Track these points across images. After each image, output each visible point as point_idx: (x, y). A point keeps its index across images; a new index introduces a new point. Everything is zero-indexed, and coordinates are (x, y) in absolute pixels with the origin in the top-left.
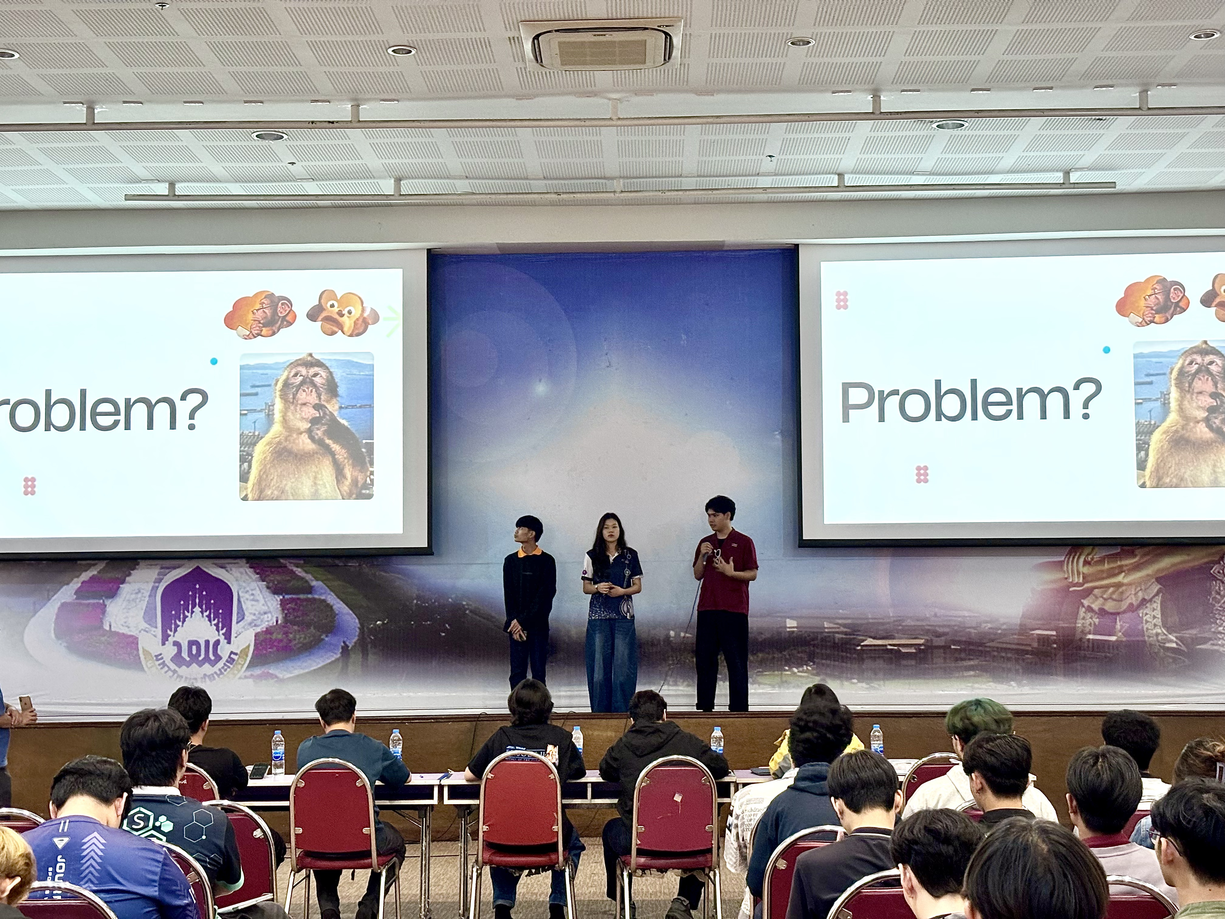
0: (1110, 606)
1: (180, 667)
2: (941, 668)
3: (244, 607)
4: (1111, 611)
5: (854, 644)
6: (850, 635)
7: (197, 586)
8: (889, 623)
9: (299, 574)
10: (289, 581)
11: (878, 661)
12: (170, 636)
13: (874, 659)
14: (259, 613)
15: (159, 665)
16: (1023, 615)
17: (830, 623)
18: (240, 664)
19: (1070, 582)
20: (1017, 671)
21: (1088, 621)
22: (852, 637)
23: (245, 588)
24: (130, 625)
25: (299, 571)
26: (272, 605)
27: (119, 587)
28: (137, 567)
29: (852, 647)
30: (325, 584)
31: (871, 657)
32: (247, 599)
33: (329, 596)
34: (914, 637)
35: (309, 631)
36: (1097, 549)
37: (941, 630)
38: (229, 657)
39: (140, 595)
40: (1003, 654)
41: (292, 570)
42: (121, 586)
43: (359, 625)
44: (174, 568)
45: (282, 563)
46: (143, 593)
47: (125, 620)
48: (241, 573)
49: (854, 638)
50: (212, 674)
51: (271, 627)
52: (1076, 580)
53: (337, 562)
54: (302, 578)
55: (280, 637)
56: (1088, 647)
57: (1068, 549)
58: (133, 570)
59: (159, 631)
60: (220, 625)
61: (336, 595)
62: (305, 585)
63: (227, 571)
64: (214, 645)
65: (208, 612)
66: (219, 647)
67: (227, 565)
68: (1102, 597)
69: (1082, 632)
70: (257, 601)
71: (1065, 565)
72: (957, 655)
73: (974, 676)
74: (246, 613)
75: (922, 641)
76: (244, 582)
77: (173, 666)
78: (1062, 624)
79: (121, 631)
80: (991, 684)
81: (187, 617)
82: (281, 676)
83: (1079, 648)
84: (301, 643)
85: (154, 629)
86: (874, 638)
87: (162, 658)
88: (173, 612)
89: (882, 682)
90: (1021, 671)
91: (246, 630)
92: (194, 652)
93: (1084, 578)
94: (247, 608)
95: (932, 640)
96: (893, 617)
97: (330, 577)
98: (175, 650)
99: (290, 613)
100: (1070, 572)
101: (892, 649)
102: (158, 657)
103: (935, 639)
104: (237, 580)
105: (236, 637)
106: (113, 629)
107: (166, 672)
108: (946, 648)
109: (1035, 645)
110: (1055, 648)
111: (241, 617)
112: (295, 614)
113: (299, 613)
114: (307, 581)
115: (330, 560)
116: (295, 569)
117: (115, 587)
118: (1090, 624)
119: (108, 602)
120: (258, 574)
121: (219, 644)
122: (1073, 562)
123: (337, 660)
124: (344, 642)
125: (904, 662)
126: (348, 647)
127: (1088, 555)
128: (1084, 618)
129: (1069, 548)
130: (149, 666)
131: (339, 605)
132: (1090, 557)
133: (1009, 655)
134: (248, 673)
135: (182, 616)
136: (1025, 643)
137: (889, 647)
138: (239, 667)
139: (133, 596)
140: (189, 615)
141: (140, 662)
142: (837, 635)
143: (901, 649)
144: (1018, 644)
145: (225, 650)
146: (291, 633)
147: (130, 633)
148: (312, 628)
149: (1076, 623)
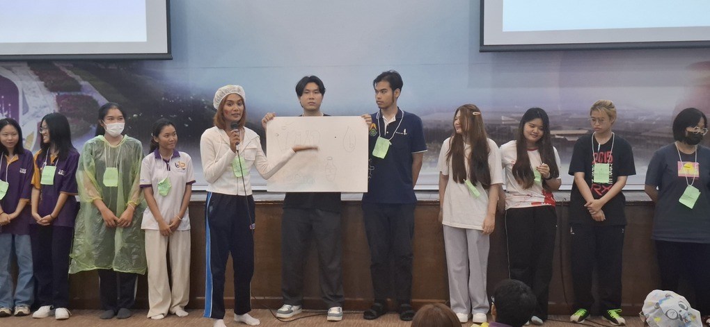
3: (28, 102)
8: (557, 116)
9: (70, 75)
10: (62, 81)
14: (40, 107)
17: (506, 116)
23: (27, 86)
26: (50, 100)
30: (91, 83)
32: (30, 95)
33: (94, 94)
34: (578, 127)
41: (64, 72)
45: (56, 66)
48: (24, 75)
53: (100, 65)
54: (73, 79)
60: (10, 116)
61: (100, 93)
62: (75, 84)
63: (13, 72)
67: (14, 69)
70: (38, 97)
74: (30, 107)
76: (27, 81)
91: (30, 120)
94: (30, 103)
96: (562, 111)
97: (94, 78)
99: (64, 106)
104: (21, 80)
111: (26, 110)
112: (69, 108)
113: (72, 107)
115: (94, 64)
137: (557, 137)
142: (512, 127)
143: (567, 138)
148: (82, 119)
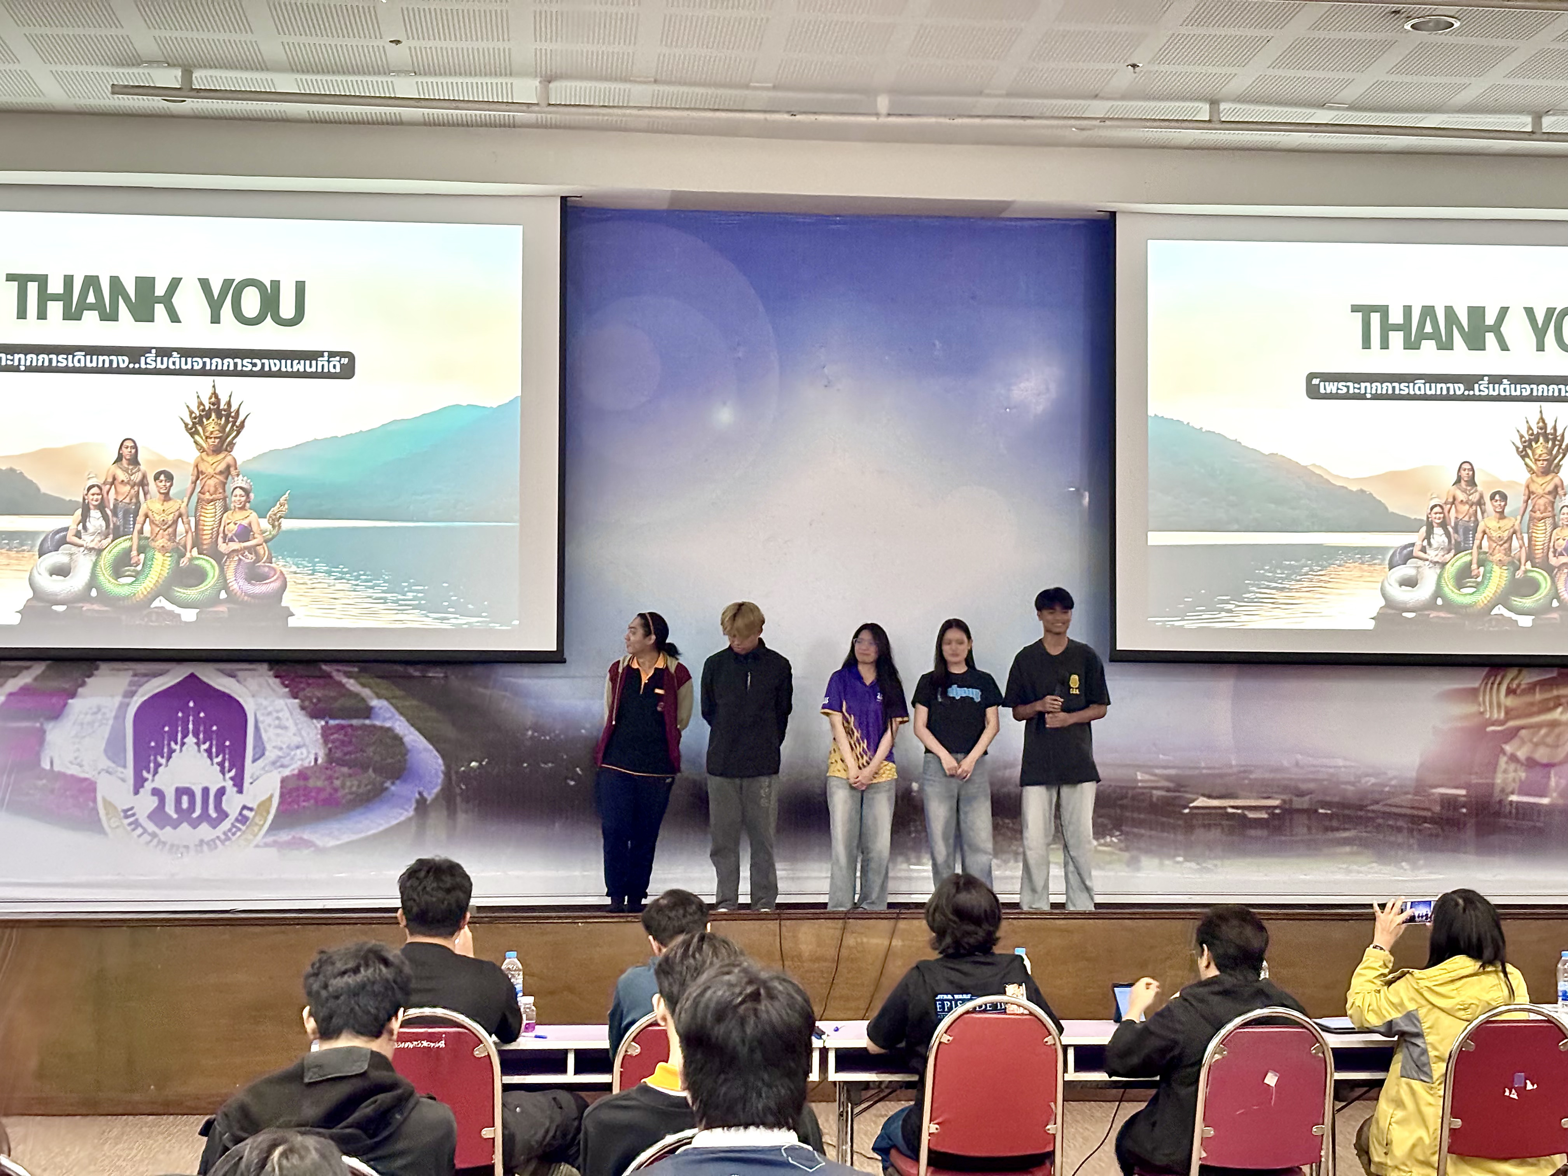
0: (1542, 755)
1: (162, 828)
2: (1302, 841)
3: (265, 737)
4: (1545, 761)
5: (1179, 806)
6: (1175, 791)
7: (191, 704)
8: (1230, 775)
9: (352, 688)
10: (335, 699)
11: (1213, 831)
12: (146, 780)
13: (1208, 827)
14: (288, 747)
15: (130, 824)
16: (1422, 765)
17: (1146, 773)
18: (257, 824)
19: (1487, 720)
20: (1410, 847)
21: (1511, 775)
22: (1177, 794)
23: (266, 708)
24: (84, 763)
25: (351, 684)
26: (308, 734)
27: (65, 705)
28: (96, 672)
29: (1178, 809)
30: (392, 704)
31: (1204, 826)
32: (270, 725)
33: (398, 723)
34: (1265, 795)
35: (366, 775)
36: (1525, 672)
37: (1304, 787)
38: (240, 814)
39: (99, 716)
40: (1391, 823)
41: (340, 682)
42: (70, 701)
43: (443, 768)
44: (155, 675)
45: (325, 671)
46: (104, 714)
47: (76, 754)
48: (260, 685)
49: (1179, 797)
50: (213, 840)
51: (307, 768)
52: (1496, 716)
53: (411, 670)
54: (356, 695)
55: (319, 784)
56: (1510, 813)
57: (1484, 671)
58: (89, 677)
59: (129, 772)
60: (227, 764)
61: (408, 721)
62: (361, 705)
63: (238, 681)
64: (216, 795)
65: (207, 745)
66: (224, 798)
67: (240, 674)
68: (1531, 741)
69: (1503, 791)
70: (285, 728)
71: (1481, 694)
72: (1327, 823)
73: (1352, 853)
74: (268, 747)
75: (1276, 803)
76: (266, 698)
77: (151, 827)
78: (1475, 780)
79: (69, 772)
80: (1374, 865)
81: (174, 751)
82: (320, 843)
83: (1498, 814)
84: (351, 793)
85: (120, 769)
86: (1209, 797)
87: (133, 815)
88: (153, 744)
89: (1218, 862)
90: (1416, 847)
91: (267, 772)
92: (185, 804)
93: (1507, 713)
94: (269, 739)
95: (1291, 801)
96: (1237, 765)
97: (399, 693)
98: (154, 802)
99: (336, 748)
100: (1487, 704)
101: (1233, 814)
102: (128, 813)
103: (1295, 798)
104: (253, 696)
105: (251, 783)
106: (56, 768)
107: (140, 836)
108: (1311, 812)
109: (1437, 809)
110: (1464, 814)
111: (260, 753)
112: (346, 749)
113: (350, 748)
114: (363, 700)
115: (400, 668)
116: (344, 680)
117: (62, 703)
118: (1514, 780)
119: (49, 726)
120: (286, 686)
121: (224, 794)
122: (1491, 688)
123: (410, 819)
124: (420, 793)
125: (1252, 832)
126: (425, 800)
127: (1512, 680)
128: (1505, 771)
129: (1486, 669)
130: (114, 826)
131: (411, 737)
132: (1516, 682)
133: (1400, 823)
134: (270, 839)
135: (166, 750)
136: (1422, 806)
137: (1230, 810)
138: (256, 829)
139: (89, 718)
140: (178, 747)
141: (99, 820)
142: (1154, 792)
143: (1246, 812)
144: (1413, 808)
145: (233, 803)
146: (337, 778)
147: (83, 775)
148: (371, 770)
149: (1493, 778)
